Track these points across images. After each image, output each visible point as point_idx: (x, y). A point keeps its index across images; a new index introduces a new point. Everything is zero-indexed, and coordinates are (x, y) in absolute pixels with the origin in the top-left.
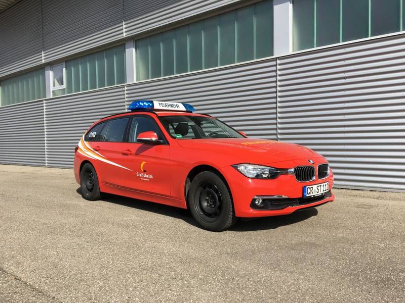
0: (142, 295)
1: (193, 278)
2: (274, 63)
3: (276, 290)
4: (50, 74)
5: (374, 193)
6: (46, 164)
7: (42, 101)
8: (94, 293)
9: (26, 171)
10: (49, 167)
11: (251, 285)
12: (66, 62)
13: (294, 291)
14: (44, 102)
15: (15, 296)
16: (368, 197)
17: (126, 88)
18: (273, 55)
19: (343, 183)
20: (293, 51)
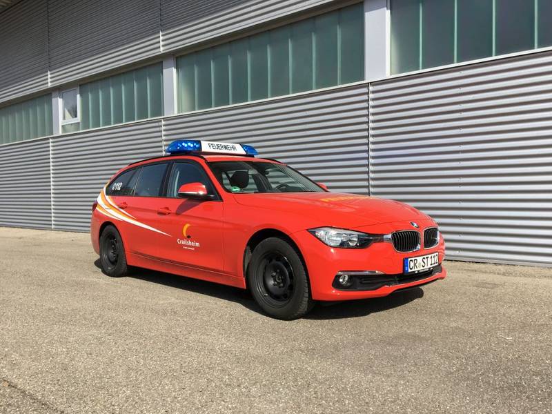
0: (184, 409)
1: (254, 384)
2: (365, 90)
3: (367, 401)
4: (59, 103)
5: (500, 267)
6: (53, 226)
7: (48, 139)
8: (119, 405)
9: (24, 236)
10: (55, 230)
11: (333, 394)
12: (80, 86)
13: (392, 402)
14: (51, 140)
15: (8, 410)
16: (490, 273)
17: (163, 123)
18: (363, 80)
19: (457, 253)
20: (391, 75)
